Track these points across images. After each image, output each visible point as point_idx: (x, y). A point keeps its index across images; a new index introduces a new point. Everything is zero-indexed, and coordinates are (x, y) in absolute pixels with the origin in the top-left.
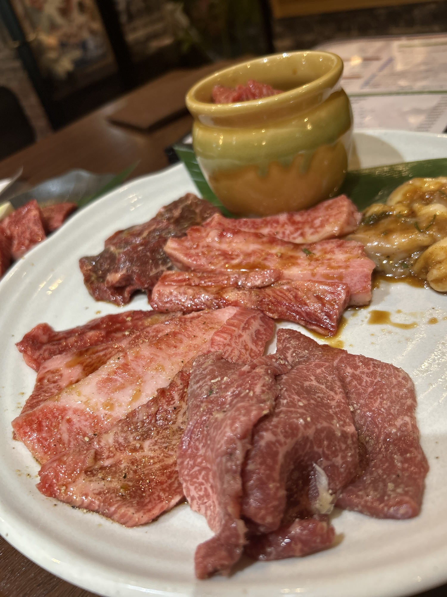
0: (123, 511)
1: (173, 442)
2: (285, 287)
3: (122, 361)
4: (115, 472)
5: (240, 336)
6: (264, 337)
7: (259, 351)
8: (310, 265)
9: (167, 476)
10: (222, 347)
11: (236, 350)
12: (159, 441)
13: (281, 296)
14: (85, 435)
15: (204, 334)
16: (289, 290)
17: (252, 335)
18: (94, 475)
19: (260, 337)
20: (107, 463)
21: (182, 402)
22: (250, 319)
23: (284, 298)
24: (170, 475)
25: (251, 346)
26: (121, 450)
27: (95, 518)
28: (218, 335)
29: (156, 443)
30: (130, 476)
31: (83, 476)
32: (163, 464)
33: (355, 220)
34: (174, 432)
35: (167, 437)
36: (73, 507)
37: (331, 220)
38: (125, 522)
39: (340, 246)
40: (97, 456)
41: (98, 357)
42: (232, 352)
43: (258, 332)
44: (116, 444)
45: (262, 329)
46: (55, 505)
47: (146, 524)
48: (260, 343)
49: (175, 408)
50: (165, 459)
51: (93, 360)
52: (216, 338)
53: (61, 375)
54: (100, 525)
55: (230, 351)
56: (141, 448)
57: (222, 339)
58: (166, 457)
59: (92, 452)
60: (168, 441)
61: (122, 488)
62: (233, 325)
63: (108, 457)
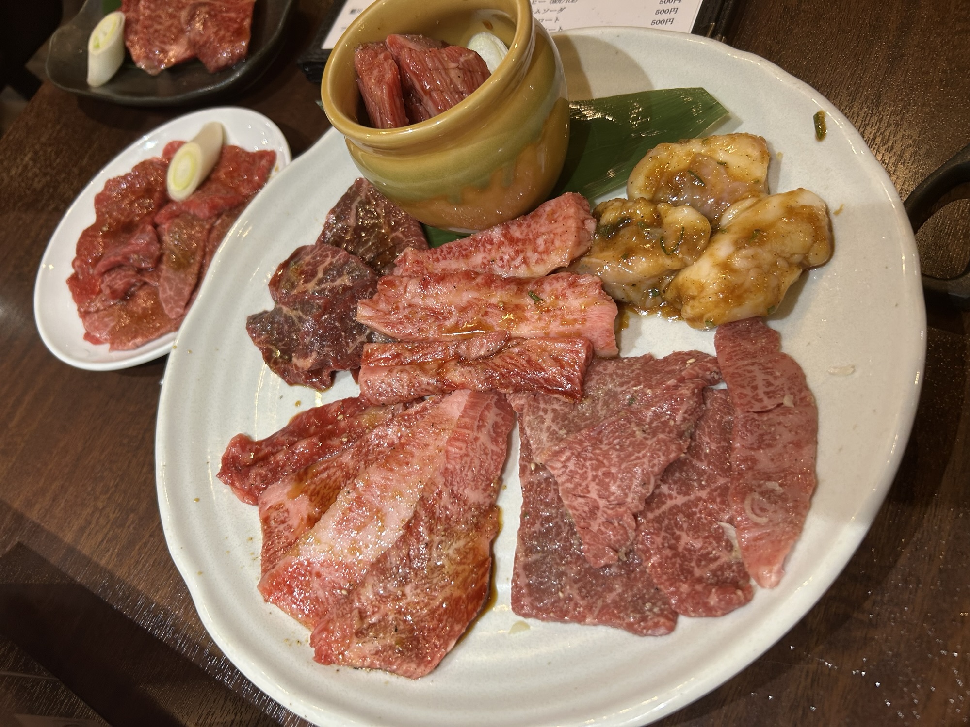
0: (405, 668)
1: (435, 581)
2: (516, 350)
3: (353, 495)
4: (385, 627)
5: (476, 439)
6: (504, 429)
7: (501, 449)
8: (540, 319)
9: (437, 620)
10: (459, 461)
11: (475, 458)
12: (420, 583)
13: (511, 363)
14: (341, 589)
15: (436, 439)
16: (520, 354)
17: (489, 432)
18: (365, 636)
19: (500, 431)
20: (374, 620)
21: (432, 535)
22: (483, 411)
23: (516, 366)
24: (440, 618)
25: (492, 447)
26: (384, 602)
27: (380, 676)
28: (451, 445)
29: (416, 587)
30: (401, 627)
31: (355, 639)
32: (430, 607)
33: (588, 232)
34: (431, 569)
35: (427, 577)
36: (356, 668)
37: (557, 243)
38: (409, 676)
39: (573, 285)
40: (362, 615)
41: (322, 481)
42: (471, 463)
43: (496, 426)
44: (377, 597)
45: (499, 420)
46: (338, 670)
47: (431, 672)
48: (501, 439)
49: (427, 544)
50: (431, 602)
51: (316, 485)
52: (450, 449)
53: (287, 511)
54: (387, 683)
55: (468, 462)
56: (404, 595)
57: (457, 450)
58: (432, 599)
59: (356, 612)
60: (429, 581)
61: (397, 644)
62: (465, 427)
63: (374, 613)
